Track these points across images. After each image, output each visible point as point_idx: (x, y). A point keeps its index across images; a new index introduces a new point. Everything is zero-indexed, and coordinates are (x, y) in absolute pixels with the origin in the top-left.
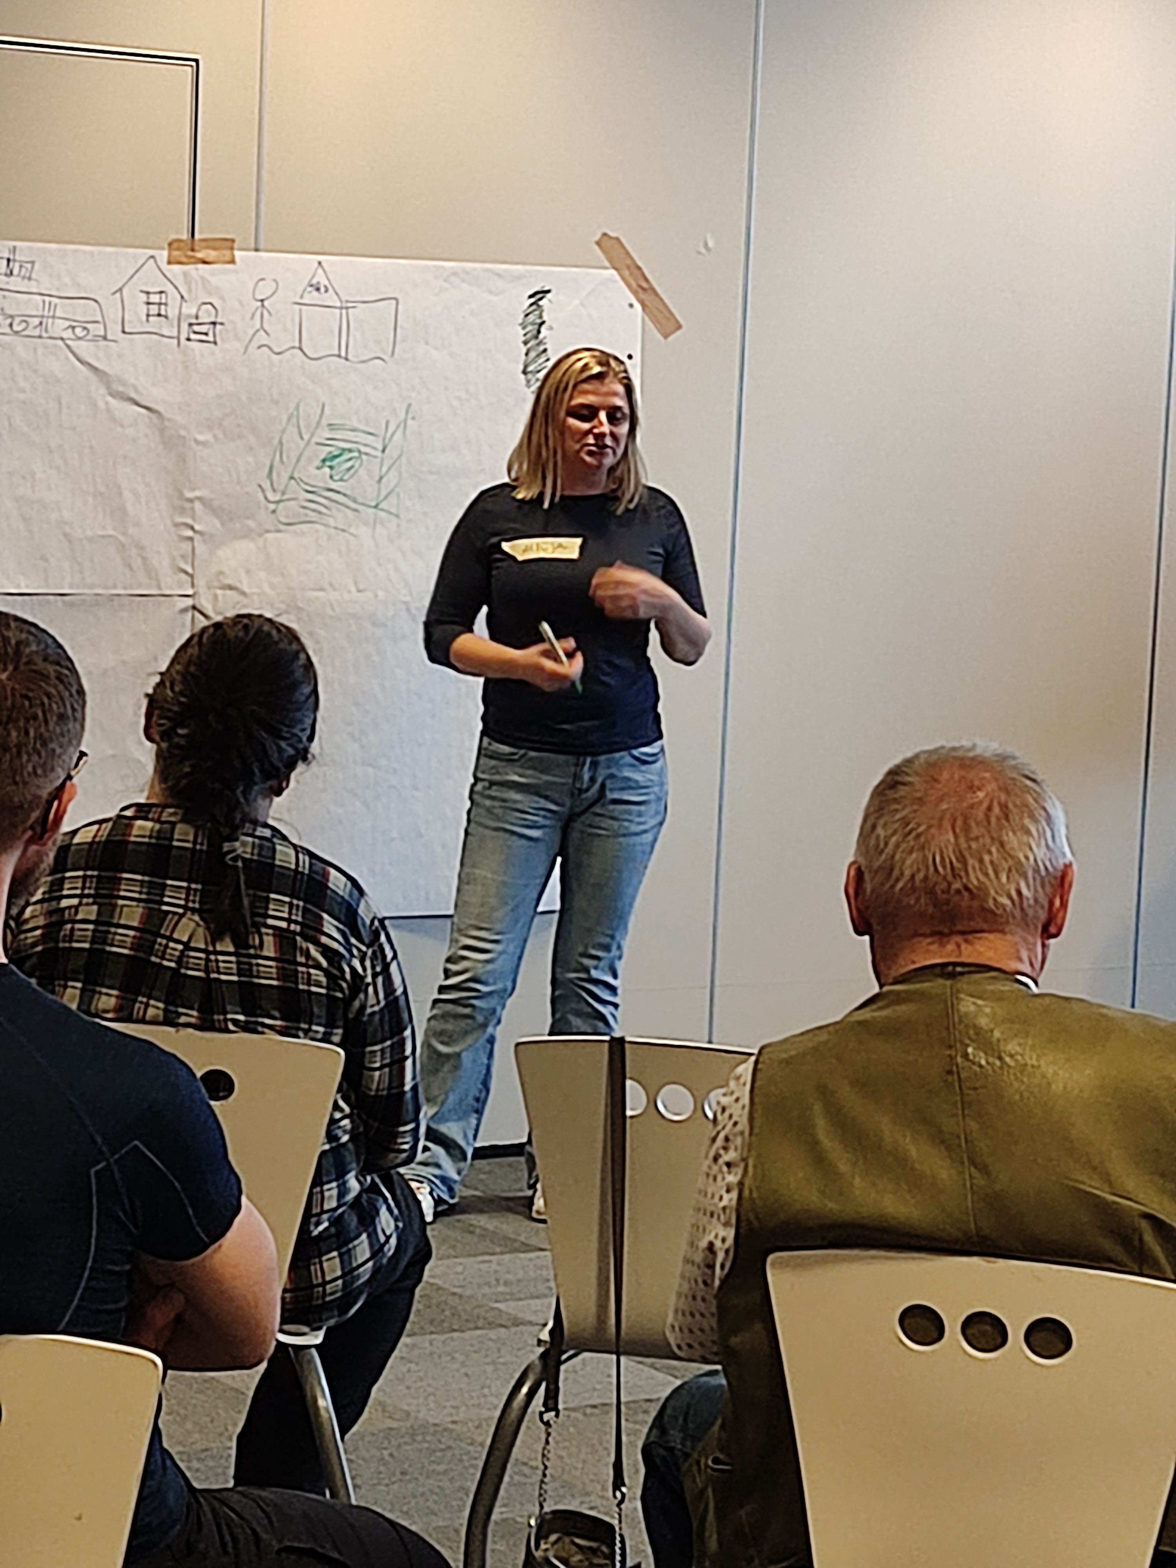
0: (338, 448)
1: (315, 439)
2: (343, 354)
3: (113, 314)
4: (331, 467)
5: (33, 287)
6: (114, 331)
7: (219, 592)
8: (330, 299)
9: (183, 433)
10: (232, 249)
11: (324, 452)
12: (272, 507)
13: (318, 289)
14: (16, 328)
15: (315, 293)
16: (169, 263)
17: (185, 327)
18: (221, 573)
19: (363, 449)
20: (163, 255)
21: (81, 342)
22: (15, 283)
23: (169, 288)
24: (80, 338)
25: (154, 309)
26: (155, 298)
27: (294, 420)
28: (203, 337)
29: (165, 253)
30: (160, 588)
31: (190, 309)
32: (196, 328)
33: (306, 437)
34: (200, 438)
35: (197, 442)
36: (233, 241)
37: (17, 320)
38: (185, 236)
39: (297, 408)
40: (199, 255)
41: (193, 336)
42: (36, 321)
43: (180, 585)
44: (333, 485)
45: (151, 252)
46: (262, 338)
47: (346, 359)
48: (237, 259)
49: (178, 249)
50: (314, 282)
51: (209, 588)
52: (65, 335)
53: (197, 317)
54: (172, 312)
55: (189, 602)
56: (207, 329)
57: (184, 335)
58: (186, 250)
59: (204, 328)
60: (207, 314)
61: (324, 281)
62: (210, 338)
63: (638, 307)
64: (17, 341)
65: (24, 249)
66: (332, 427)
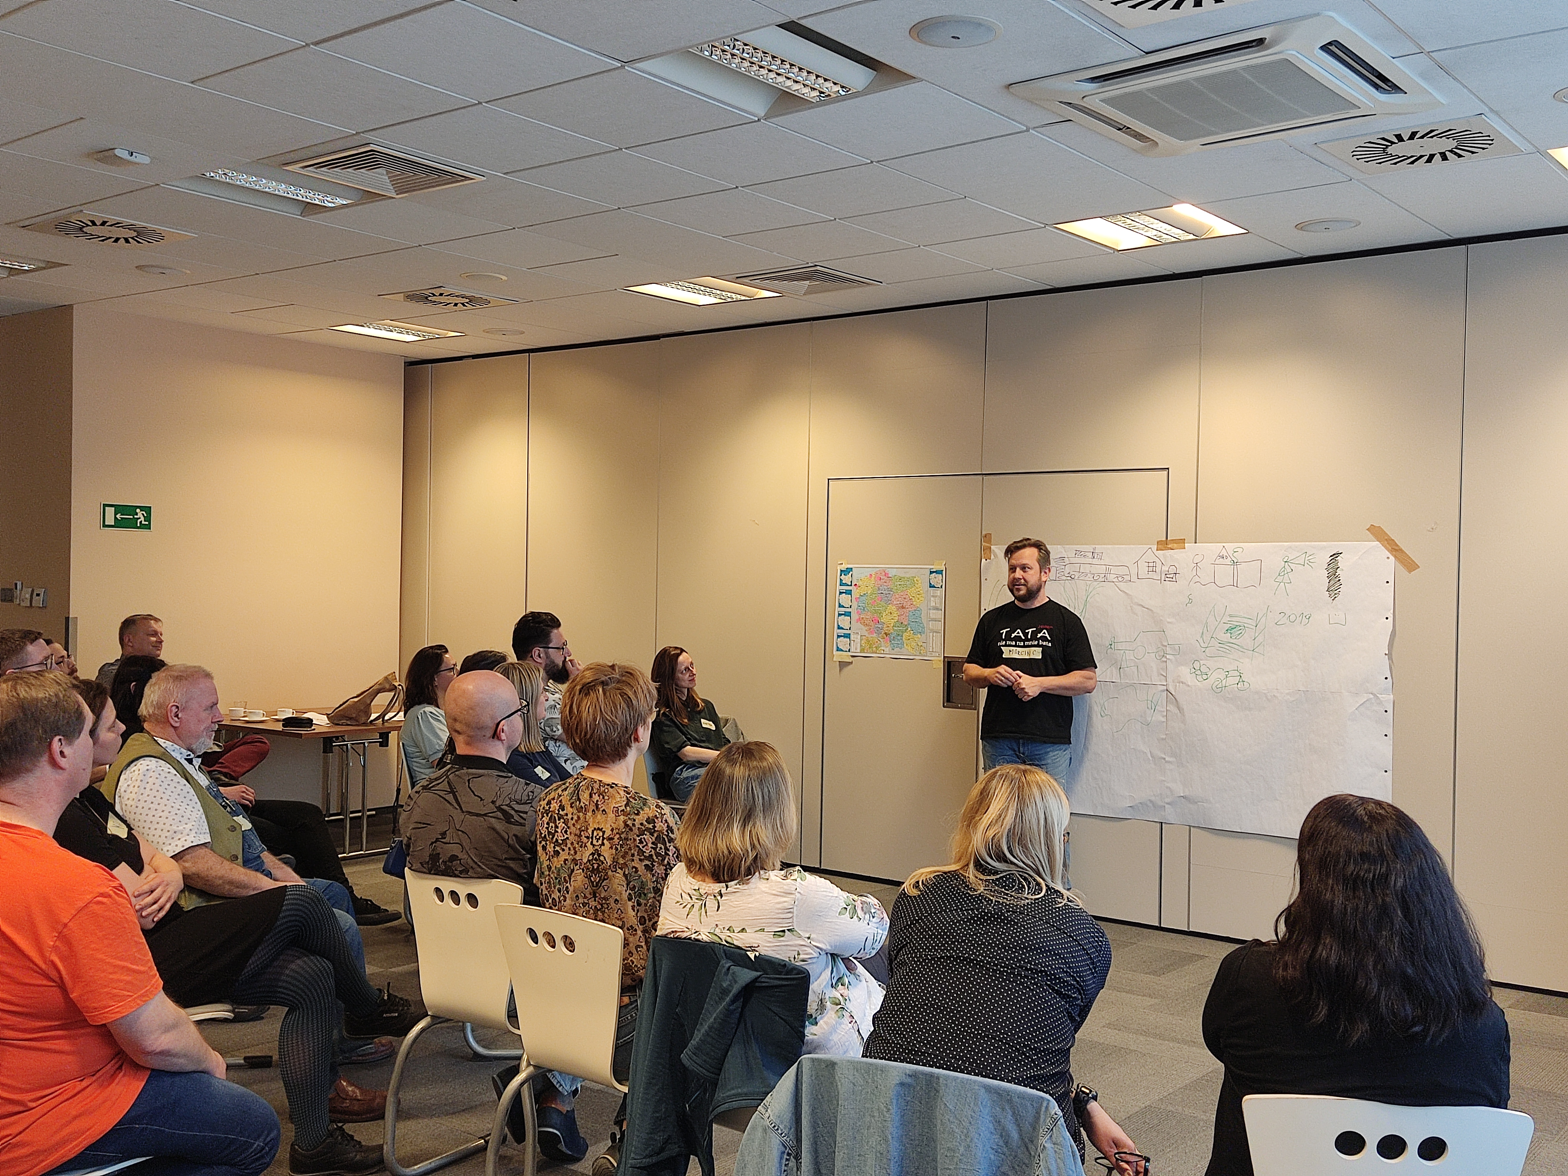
0: (1234, 625)
1: (1223, 621)
2: (1235, 585)
3: (1134, 571)
4: (1231, 633)
5: (1102, 562)
6: (1134, 578)
7: (1177, 684)
8: (1228, 561)
9: (1161, 618)
10: (1185, 543)
11: (1227, 626)
12: (1204, 649)
13: (1223, 557)
14: (1094, 578)
15: (1221, 559)
16: (1157, 550)
17: (1163, 575)
18: (1179, 676)
19: (1246, 625)
21: (1121, 583)
22: (1095, 561)
23: (1157, 560)
24: (1120, 581)
25: (1151, 569)
26: (1151, 565)
27: (1212, 612)
28: (1171, 579)
29: (1155, 546)
30: (1152, 682)
31: (1165, 568)
32: (1168, 576)
33: (1218, 620)
34: (1168, 620)
35: (1168, 623)
36: (1185, 540)
37: (1095, 575)
38: (1164, 539)
39: (1214, 607)
40: (1169, 546)
41: (1166, 579)
42: (1103, 575)
43: (1161, 681)
44: (1232, 641)
45: (1150, 546)
46: (1197, 579)
47: (1237, 587)
48: (1186, 547)
49: (1161, 544)
50: (1221, 554)
51: (1173, 682)
52: (1114, 580)
53: (1168, 571)
54: (1158, 570)
55: (1165, 688)
56: (1172, 576)
57: (1163, 579)
58: (1164, 544)
59: (1171, 576)
60: (1172, 570)
61: (1225, 554)
62: (1174, 580)
63: (1392, 558)
64: (1095, 583)
65: (1099, 548)
66: (1231, 616)
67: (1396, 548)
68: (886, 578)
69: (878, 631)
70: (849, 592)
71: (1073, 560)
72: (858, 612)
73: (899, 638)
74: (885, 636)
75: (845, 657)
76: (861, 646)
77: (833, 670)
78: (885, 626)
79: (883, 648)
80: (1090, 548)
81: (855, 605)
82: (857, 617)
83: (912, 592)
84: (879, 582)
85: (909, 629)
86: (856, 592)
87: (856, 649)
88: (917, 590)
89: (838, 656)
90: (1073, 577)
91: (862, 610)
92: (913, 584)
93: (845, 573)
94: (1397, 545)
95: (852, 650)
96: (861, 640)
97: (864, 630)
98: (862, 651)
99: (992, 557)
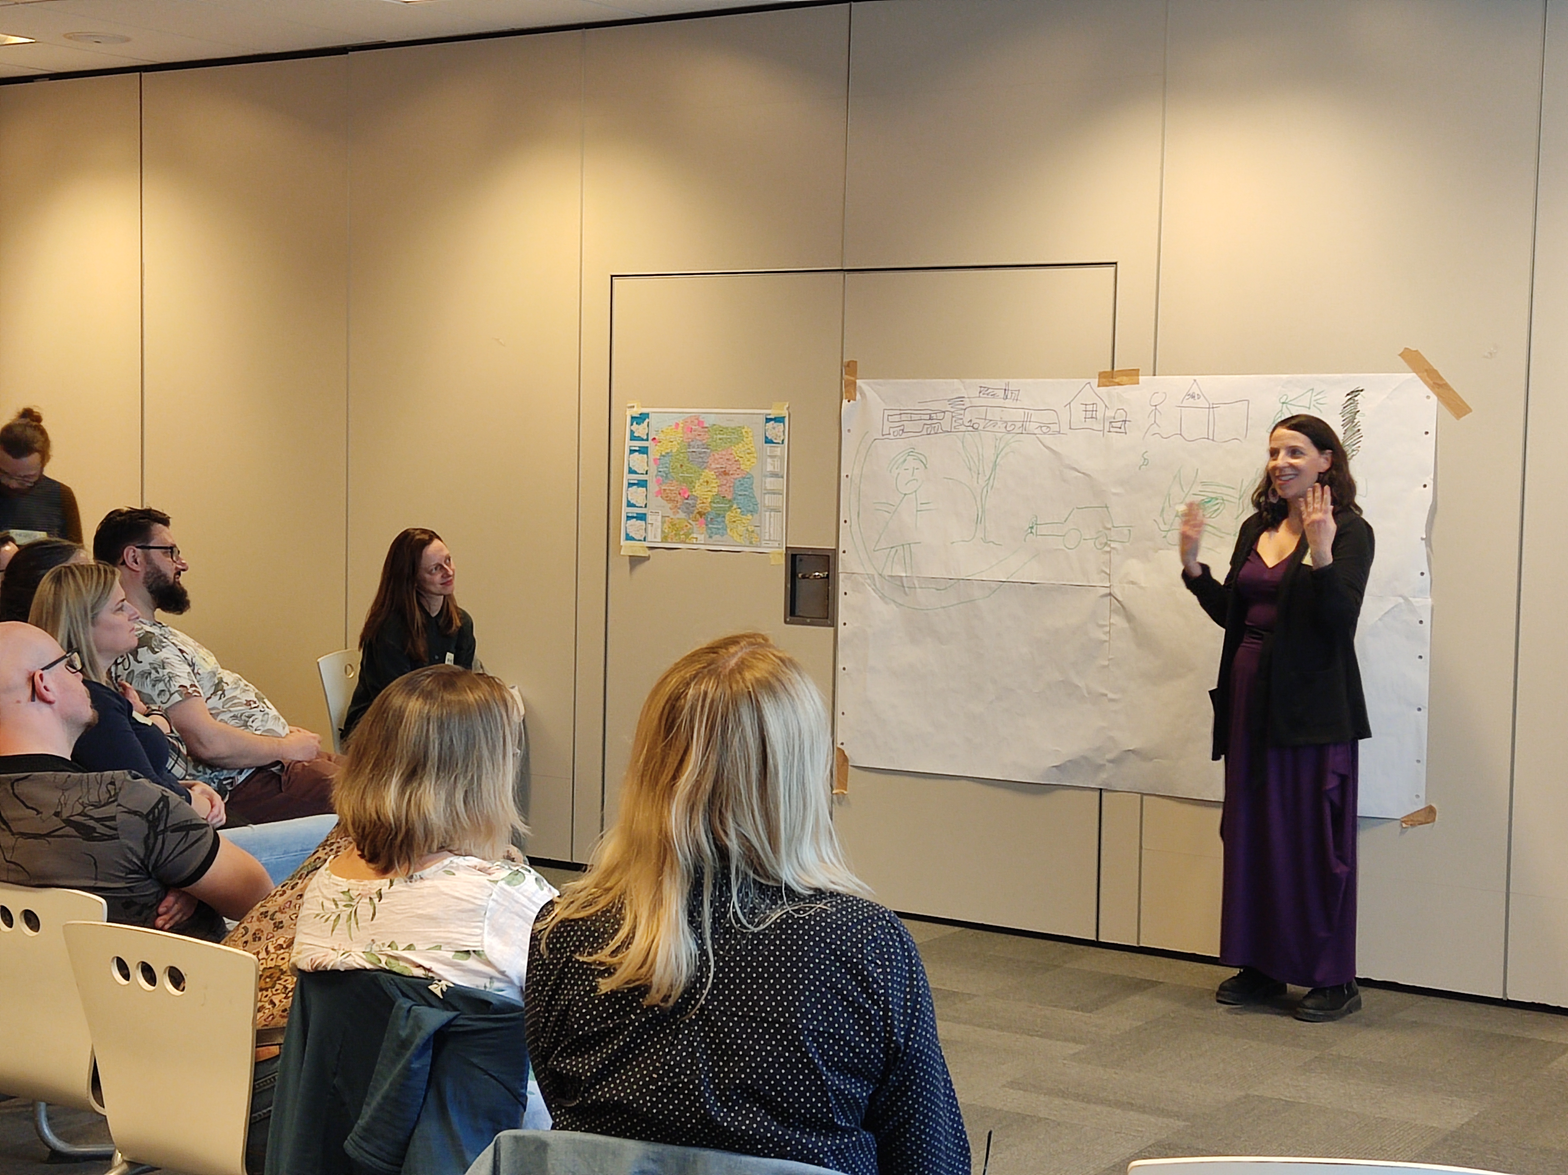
0: (1208, 497)
1: (1191, 492)
2: (1211, 437)
3: (1065, 418)
5: (1018, 404)
6: (1065, 428)
7: (1126, 585)
8: (1201, 402)
9: (1103, 487)
10: (1138, 375)
12: (1164, 534)
13: (1193, 397)
14: (1008, 429)
15: (1191, 400)
16: (1099, 386)
17: (1107, 425)
18: (1128, 573)
19: (1225, 498)
20: (1095, 381)
21: (1046, 436)
22: (1008, 403)
23: (1098, 401)
24: (1045, 433)
25: (1089, 414)
26: (1090, 408)
27: (1178, 479)
28: (1118, 430)
29: (1097, 380)
30: (1089, 582)
31: (1110, 413)
32: (1114, 424)
33: (1186, 490)
34: (1114, 490)
35: (1115, 494)
36: (1138, 370)
37: (1009, 424)
38: (1109, 369)
39: (1179, 471)
40: (1117, 380)
41: (1112, 429)
42: (1020, 424)
43: (1101, 581)
45: (1088, 381)
46: (1155, 429)
47: (1213, 440)
48: (1140, 381)
49: (1105, 377)
50: (1191, 392)
51: (1119, 581)
52: (1036, 432)
53: (1114, 418)
54: (1100, 415)
55: (1107, 591)
56: (1121, 425)
57: (1107, 429)
58: (1109, 378)
59: (1119, 424)
60: (1120, 416)
61: (1197, 392)
62: (1122, 430)
63: (1434, 398)
64: (1010, 436)
65: (1014, 383)
66: (1204, 484)
67: (1440, 382)
68: (700, 429)
69: (689, 510)
70: (643, 451)
71: (977, 402)
72: (658, 481)
73: (719, 519)
74: (698, 516)
75: (638, 549)
76: (663, 532)
77: (620, 569)
78: (699, 502)
79: (695, 535)
80: (1000, 383)
81: (653, 470)
82: (657, 489)
83: (738, 450)
84: (690, 436)
85: (735, 506)
86: (655, 451)
87: (655, 537)
88: (746, 447)
89: (628, 548)
90: (976, 426)
91: (664, 477)
92: (741, 438)
93: (639, 421)
94: (1442, 379)
95: (649, 539)
96: (663, 523)
97: (666, 508)
98: (665, 539)
99: (858, 397)
